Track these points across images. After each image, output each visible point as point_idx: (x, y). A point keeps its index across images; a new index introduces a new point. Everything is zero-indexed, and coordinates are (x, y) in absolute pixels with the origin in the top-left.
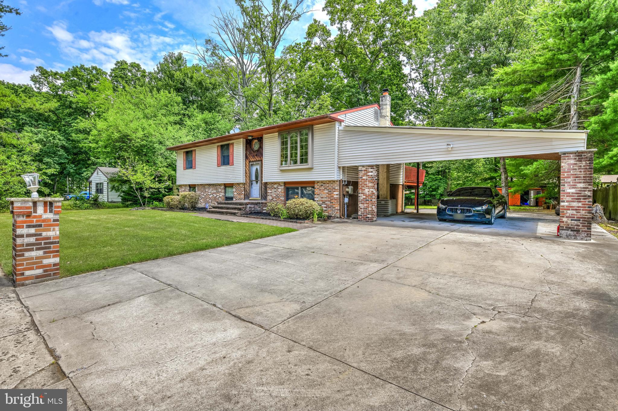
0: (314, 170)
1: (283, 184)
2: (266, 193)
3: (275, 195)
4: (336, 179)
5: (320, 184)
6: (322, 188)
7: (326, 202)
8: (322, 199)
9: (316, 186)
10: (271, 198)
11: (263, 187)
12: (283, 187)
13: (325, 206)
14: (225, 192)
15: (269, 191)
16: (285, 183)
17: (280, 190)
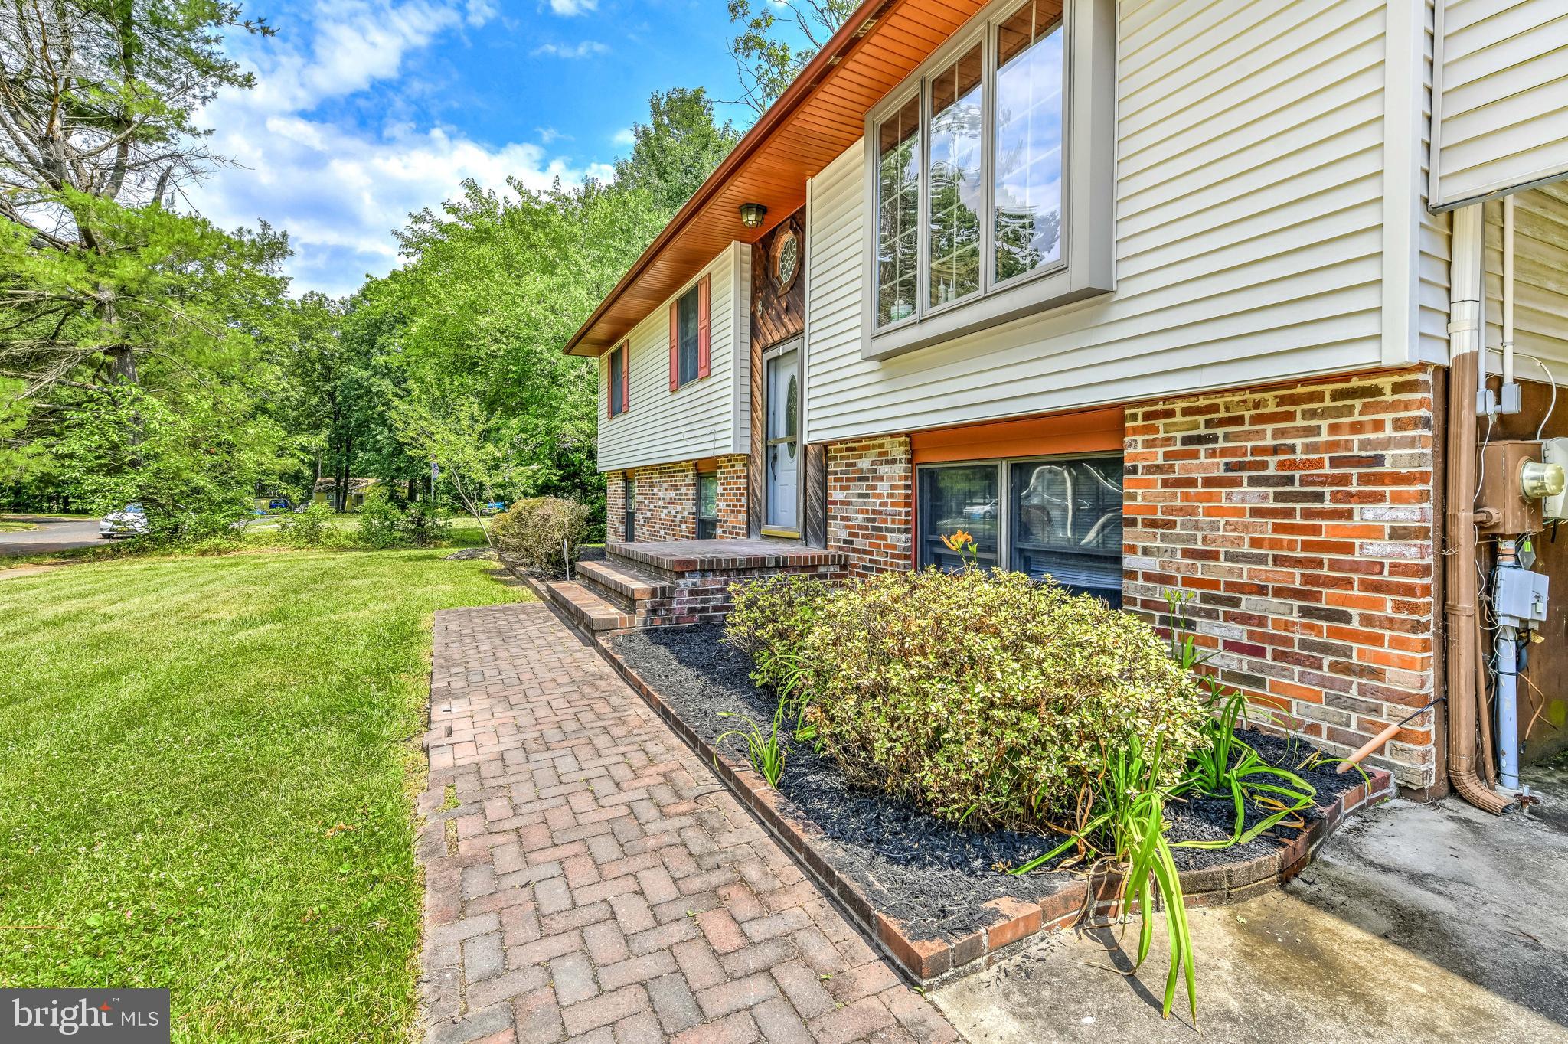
0: (1119, 312)
1: (899, 451)
2: (825, 503)
3: (859, 520)
4: (1399, 351)
5: (1179, 427)
6: (1205, 464)
7: (1248, 604)
8: (1201, 569)
9: (1135, 449)
10: (843, 534)
11: (811, 470)
12: (900, 469)
13: (1239, 633)
14: (699, 499)
15: (837, 495)
16: (914, 440)
17: (884, 488)
